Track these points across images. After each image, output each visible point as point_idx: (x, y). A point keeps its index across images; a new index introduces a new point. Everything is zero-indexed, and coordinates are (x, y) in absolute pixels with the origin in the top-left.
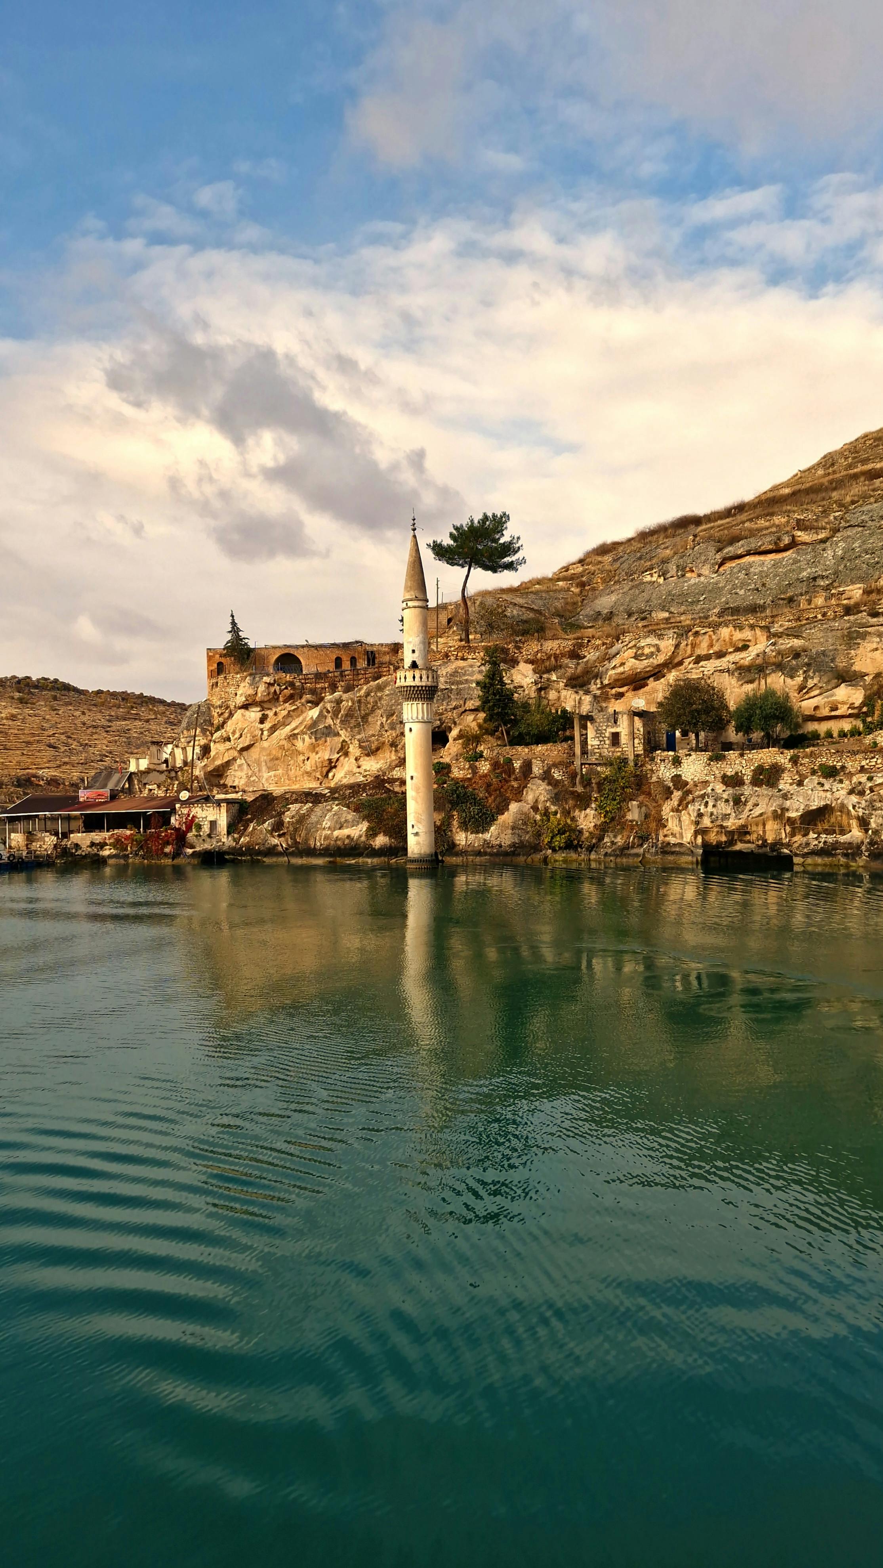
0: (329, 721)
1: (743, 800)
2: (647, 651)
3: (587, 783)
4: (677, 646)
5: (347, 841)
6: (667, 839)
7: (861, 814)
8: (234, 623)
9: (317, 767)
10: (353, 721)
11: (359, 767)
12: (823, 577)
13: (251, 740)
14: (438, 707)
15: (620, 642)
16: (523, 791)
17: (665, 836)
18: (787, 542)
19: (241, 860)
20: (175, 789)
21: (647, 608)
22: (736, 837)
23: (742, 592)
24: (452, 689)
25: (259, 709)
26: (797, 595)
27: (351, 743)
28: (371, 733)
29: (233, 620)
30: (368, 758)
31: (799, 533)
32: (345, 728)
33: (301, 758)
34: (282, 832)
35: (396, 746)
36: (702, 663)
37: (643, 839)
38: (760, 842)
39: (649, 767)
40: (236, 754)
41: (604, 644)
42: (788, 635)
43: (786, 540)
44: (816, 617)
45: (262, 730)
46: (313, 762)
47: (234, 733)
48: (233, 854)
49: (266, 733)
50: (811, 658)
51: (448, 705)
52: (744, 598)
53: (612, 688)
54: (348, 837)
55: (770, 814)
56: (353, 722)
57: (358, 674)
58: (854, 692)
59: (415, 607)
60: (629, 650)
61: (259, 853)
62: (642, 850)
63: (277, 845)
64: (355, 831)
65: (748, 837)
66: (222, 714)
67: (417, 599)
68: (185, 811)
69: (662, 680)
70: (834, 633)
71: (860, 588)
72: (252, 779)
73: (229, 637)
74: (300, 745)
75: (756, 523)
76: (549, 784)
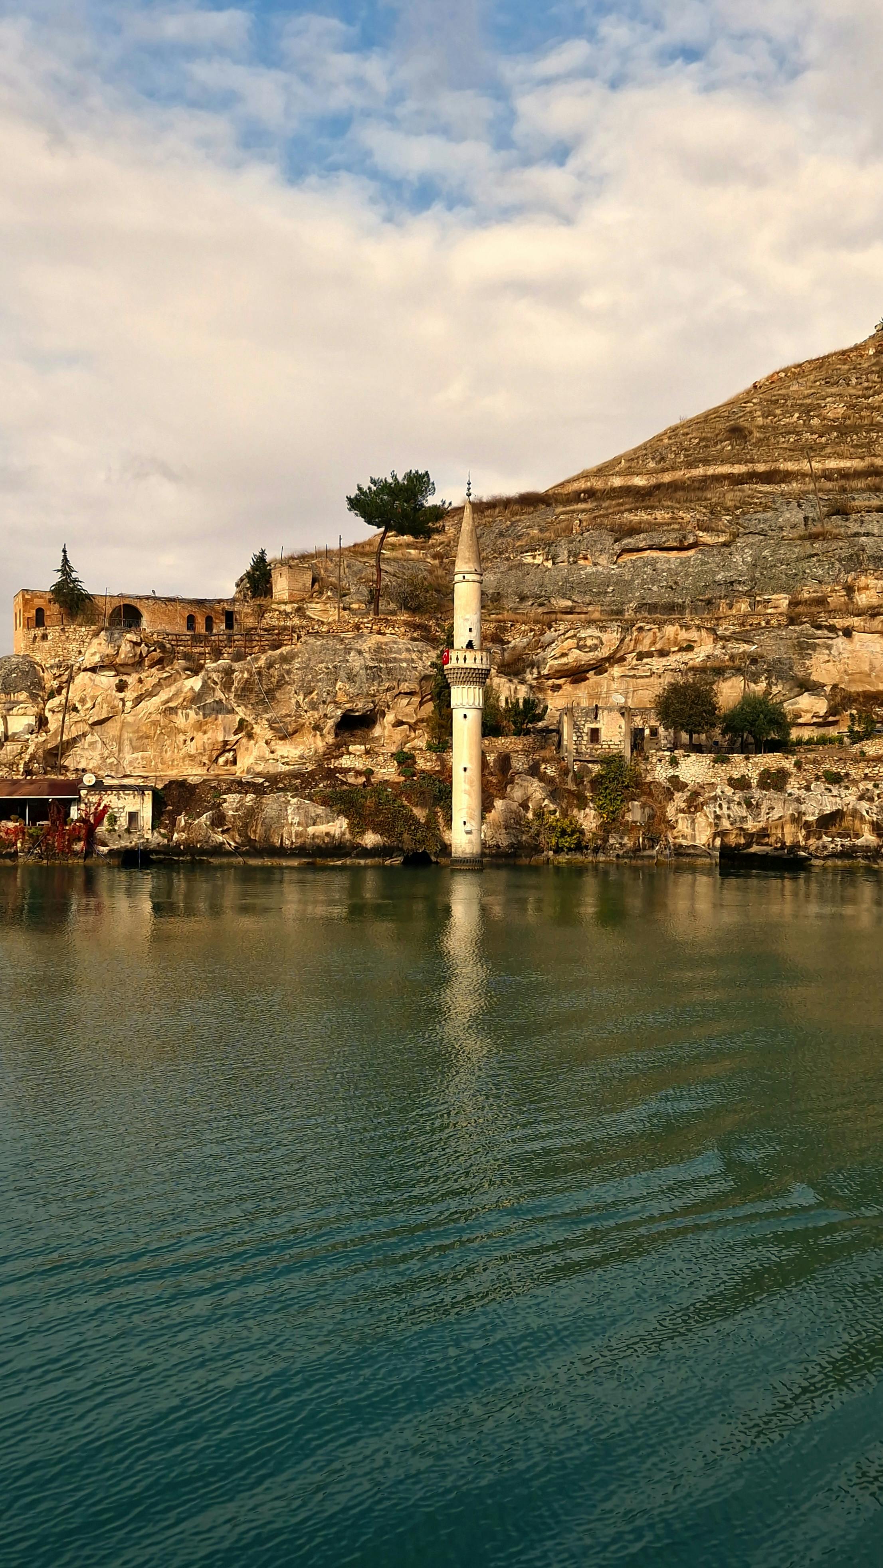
0: (219, 695)
1: (754, 803)
2: (589, 642)
3: (578, 779)
4: (622, 640)
5: (327, 840)
6: (677, 841)
7: (875, 819)
8: (65, 561)
9: (204, 749)
10: (253, 696)
11: (272, 752)
12: (739, 582)
13: (109, 712)
14: (369, 687)
15: (552, 629)
16: (506, 787)
17: (675, 838)
18: (691, 542)
19: (178, 860)
20: (22, 770)
21: (543, 593)
22: (754, 840)
23: (655, 588)
24: (381, 668)
25: (113, 673)
26: (715, 598)
27: (256, 723)
28: (284, 712)
29: (65, 556)
30: (281, 742)
31: (701, 534)
32: (243, 704)
33: (182, 737)
34: (226, 827)
35: (321, 730)
36: (645, 660)
37: (653, 841)
38: (779, 845)
39: (644, 767)
40: (87, 728)
41: (532, 630)
42: (737, 640)
43: (691, 540)
44: (759, 624)
45: (122, 700)
46: (200, 743)
47: (83, 701)
48: (165, 853)
49: (129, 704)
50: (769, 665)
51: (380, 686)
52: (657, 593)
53: (548, 679)
54: (327, 834)
55: (788, 818)
56: (253, 699)
57: (252, 641)
58: (817, 701)
59: (474, 581)
60: (569, 640)
61: (203, 852)
62: (654, 852)
63: (223, 843)
64: (333, 828)
65: (766, 840)
66: (60, 675)
67: (476, 572)
68: (94, 799)
69: (606, 675)
70: (784, 641)
71: (785, 598)
72: (109, 761)
73: (57, 577)
74: (180, 720)
75: (636, 515)
76: (541, 780)
